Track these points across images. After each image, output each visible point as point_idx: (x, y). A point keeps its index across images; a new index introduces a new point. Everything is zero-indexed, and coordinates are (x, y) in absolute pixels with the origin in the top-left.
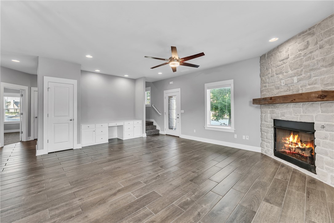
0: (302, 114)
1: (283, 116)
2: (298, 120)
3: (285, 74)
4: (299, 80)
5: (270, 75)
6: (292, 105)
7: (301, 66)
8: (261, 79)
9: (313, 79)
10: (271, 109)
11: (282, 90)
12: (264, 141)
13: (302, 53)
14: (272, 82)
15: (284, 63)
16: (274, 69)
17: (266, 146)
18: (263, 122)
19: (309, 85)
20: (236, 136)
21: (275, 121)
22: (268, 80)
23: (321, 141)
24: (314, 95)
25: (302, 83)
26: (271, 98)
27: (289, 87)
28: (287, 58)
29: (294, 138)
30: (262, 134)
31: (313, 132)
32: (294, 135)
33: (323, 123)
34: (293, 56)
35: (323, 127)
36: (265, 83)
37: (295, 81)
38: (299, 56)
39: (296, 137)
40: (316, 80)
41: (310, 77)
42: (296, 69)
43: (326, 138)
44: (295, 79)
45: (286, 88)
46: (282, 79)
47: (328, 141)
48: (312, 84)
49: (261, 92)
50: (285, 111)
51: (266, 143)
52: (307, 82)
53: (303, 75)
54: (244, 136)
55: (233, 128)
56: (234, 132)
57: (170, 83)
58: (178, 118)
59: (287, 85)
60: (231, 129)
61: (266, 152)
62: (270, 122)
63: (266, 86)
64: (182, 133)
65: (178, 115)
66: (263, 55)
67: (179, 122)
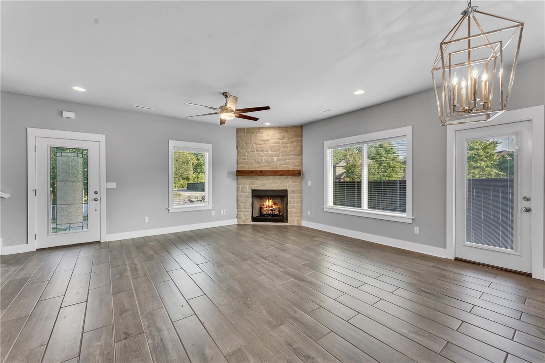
0: (279, 184)
1: (264, 186)
2: (277, 189)
3: (265, 152)
4: (278, 160)
5: (250, 150)
7: (279, 150)
8: (238, 152)
9: (287, 161)
10: (250, 181)
11: (263, 165)
12: (242, 211)
13: (281, 141)
14: (252, 157)
15: (265, 144)
16: (255, 146)
17: (244, 216)
18: (240, 193)
19: (285, 164)
20: (213, 213)
21: (253, 191)
22: (247, 154)
23: (292, 200)
24: (296, 172)
25: (280, 162)
27: (270, 164)
28: (268, 141)
30: (238, 205)
31: (285, 196)
32: (270, 199)
33: (293, 189)
34: (273, 141)
35: (293, 192)
36: (243, 156)
37: (275, 160)
38: (279, 142)
39: (271, 201)
40: (289, 162)
41: (285, 159)
42: (275, 151)
43: (294, 198)
44: (275, 158)
45: (267, 164)
46: (263, 156)
47: (295, 199)
48: (287, 164)
49: (238, 163)
50: (265, 182)
51: (243, 213)
52: (283, 162)
53: (280, 157)
54: (222, 211)
55: (211, 204)
56: (212, 208)
57: (66, 114)
58: (96, 200)
59: (267, 161)
60: (208, 205)
61: (244, 221)
62: (249, 193)
63: (244, 159)
64: (108, 232)
65: (96, 193)
66: (241, 129)
67: (98, 210)
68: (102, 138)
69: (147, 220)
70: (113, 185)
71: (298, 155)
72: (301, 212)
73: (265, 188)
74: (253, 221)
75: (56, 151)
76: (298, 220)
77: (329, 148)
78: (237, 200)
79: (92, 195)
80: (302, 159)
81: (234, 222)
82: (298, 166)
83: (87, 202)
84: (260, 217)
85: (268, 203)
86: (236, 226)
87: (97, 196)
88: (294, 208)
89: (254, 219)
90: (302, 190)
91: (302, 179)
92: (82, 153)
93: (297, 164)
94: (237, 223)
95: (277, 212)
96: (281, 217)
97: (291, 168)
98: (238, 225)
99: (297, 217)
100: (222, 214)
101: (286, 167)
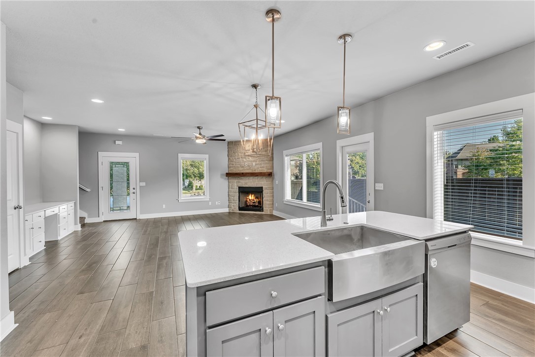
0: (257, 183)
1: (246, 184)
2: (255, 186)
3: (247, 159)
4: (256, 165)
5: (236, 157)
6: (252, 178)
8: (229, 159)
9: (263, 165)
10: (237, 180)
11: (245, 168)
12: (231, 203)
14: (238, 163)
15: (247, 153)
16: (240, 154)
17: (233, 206)
18: (231, 189)
19: (261, 168)
20: (210, 203)
21: (239, 188)
22: (234, 160)
23: (266, 195)
24: (267, 174)
25: (257, 166)
26: (243, 173)
28: (249, 150)
29: (252, 196)
30: (229, 198)
31: (262, 192)
32: (252, 194)
33: (266, 187)
36: (232, 162)
37: (254, 165)
39: (253, 195)
41: (261, 164)
42: (254, 158)
44: (254, 163)
45: (248, 168)
46: (245, 162)
47: (268, 194)
49: (229, 167)
50: (247, 181)
52: (259, 166)
53: (258, 162)
54: (217, 202)
55: (208, 197)
56: (208, 200)
57: (117, 142)
58: (134, 193)
59: (249, 166)
60: (207, 198)
61: (233, 210)
62: (237, 189)
63: (233, 164)
64: (141, 213)
65: (134, 189)
66: (230, 142)
67: (135, 199)
68: (137, 155)
69: (164, 206)
70: (143, 184)
71: (270, 160)
72: (273, 204)
73: (247, 186)
74: (239, 210)
75: (112, 164)
76: (270, 210)
77: (287, 156)
78: (229, 195)
79: (132, 191)
80: (273, 164)
81: (226, 210)
82: (270, 169)
83: (128, 194)
84: (245, 207)
85: (251, 197)
86: (228, 214)
87: (135, 191)
88: (268, 201)
89: (240, 209)
90: (273, 187)
91: (273, 179)
92: (126, 165)
93: (269, 168)
94: (228, 211)
95: (257, 204)
96: (259, 207)
97: (265, 170)
98: (229, 212)
99: (270, 207)
100: (217, 204)
101: (261, 170)
